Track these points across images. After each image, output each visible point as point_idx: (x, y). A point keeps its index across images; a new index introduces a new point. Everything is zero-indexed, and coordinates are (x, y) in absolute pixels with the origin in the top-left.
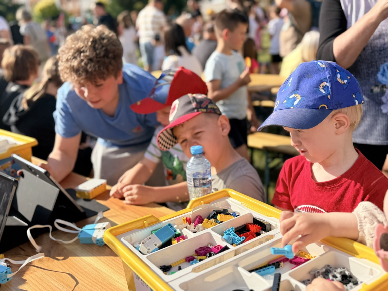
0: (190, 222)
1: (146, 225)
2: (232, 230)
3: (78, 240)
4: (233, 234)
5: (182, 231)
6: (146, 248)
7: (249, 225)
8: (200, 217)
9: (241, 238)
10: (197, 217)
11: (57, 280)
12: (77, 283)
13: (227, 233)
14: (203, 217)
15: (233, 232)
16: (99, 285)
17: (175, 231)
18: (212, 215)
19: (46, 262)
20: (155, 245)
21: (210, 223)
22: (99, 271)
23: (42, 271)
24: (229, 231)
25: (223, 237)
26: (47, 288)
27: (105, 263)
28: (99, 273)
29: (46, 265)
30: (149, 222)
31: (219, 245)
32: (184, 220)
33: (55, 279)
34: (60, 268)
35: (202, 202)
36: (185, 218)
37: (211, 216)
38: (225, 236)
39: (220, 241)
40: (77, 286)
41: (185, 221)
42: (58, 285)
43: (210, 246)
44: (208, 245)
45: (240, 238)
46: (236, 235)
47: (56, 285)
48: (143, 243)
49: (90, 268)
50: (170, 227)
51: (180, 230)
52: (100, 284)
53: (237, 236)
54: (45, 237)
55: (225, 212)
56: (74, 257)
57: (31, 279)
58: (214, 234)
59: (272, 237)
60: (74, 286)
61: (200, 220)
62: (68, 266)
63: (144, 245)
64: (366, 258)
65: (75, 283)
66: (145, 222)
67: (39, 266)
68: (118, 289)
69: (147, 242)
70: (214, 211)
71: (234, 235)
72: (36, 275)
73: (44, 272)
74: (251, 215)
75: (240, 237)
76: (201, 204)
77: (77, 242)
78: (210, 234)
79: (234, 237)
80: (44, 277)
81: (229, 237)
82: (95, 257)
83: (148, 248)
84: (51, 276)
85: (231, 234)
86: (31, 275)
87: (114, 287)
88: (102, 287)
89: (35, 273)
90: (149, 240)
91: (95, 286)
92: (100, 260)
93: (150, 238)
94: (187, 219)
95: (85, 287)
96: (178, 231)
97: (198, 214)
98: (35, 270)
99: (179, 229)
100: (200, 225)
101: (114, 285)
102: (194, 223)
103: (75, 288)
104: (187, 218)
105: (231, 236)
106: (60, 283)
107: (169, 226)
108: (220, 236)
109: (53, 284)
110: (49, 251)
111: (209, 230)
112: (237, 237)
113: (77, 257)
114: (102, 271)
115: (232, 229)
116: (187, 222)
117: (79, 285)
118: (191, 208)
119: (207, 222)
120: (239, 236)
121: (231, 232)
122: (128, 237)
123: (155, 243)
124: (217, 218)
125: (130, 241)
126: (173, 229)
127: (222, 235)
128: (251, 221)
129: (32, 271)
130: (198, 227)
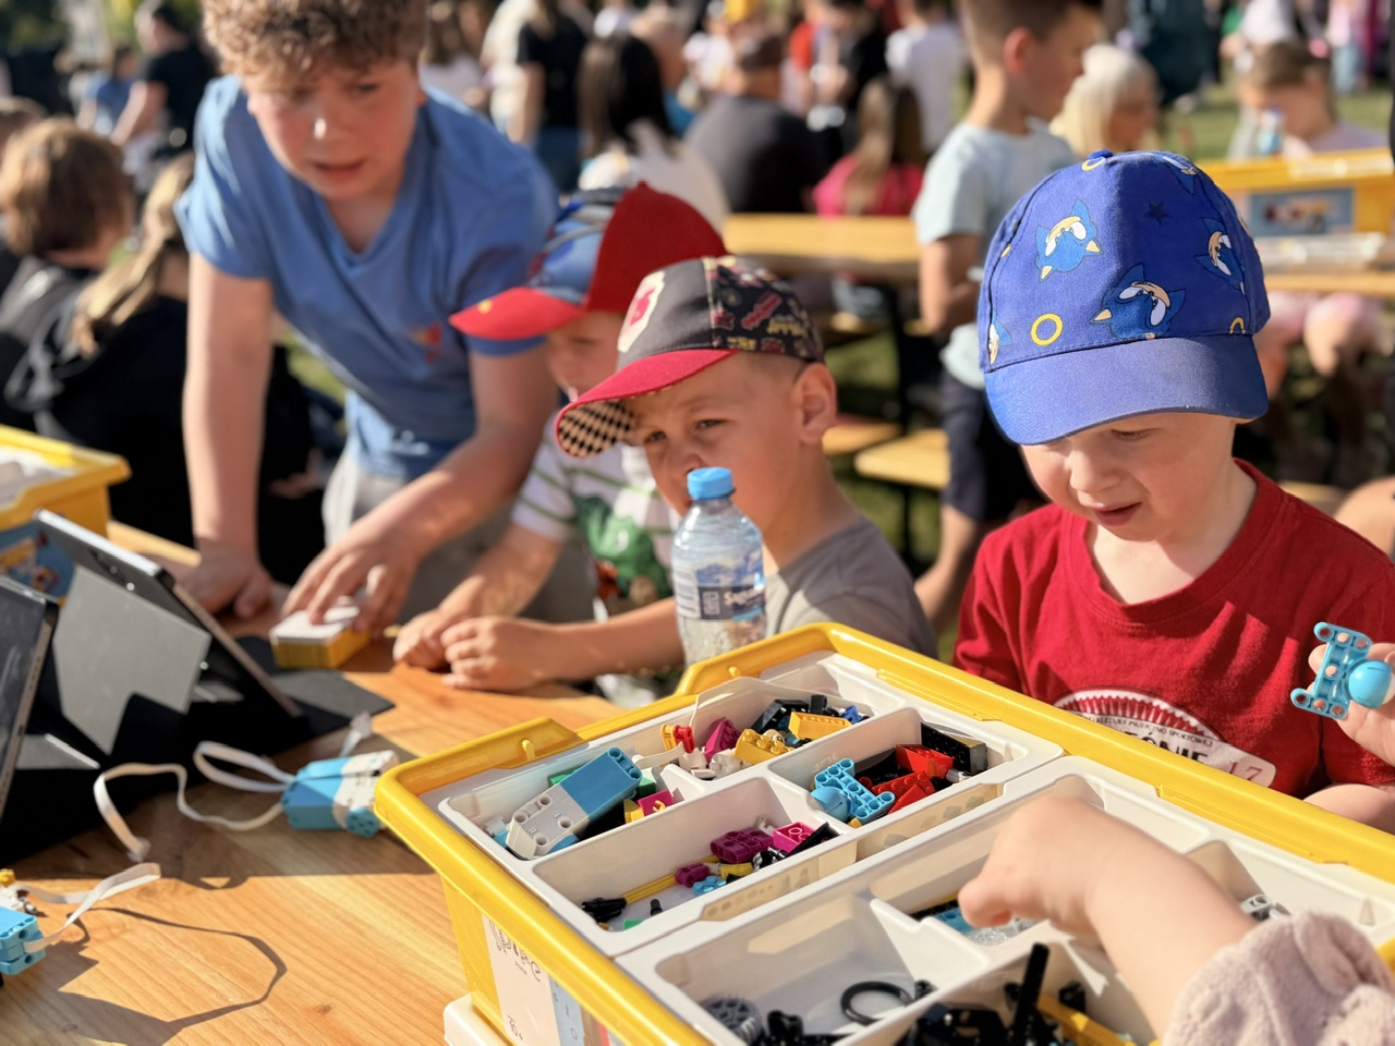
0: (691, 741)
1: (531, 755)
2: (846, 769)
3: (282, 817)
4: (848, 785)
5: (661, 774)
6: (532, 835)
7: (908, 751)
8: (727, 724)
9: (879, 796)
10: (714, 725)
11: (207, 960)
13: (828, 779)
14: (736, 725)
15: (847, 776)
17: (636, 775)
18: (771, 716)
19: (166, 894)
20: (565, 825)
21: (764, 746)
23: (152, 929)
24: (834, 772)
25: (814, 794)
26: (171, 990)
29: (167, 906)
30: (541, 746)
31: (798, 825)
32: (667, 735)
34: (218, 917)
35: (732, 670)
36: (670, 730)
37: (765, 722)
38: (821, 792)
39: (800, 809)
40: (282, 979)
41: (673, 739)
42: (213, 978)
43: (766, 827)
44: (756, 825)
45: (874, 798)
46: (860, 787)
47: (205, 977)
48: (520, 820)
50: (619, 761)
51: (655, 773)
52: (364, 972)
53: (865, 789)
54: (161, 808)
55: (818, 705)
56: (270, 880)
57: (114, 959)
58: (776, 781)
59: (993, 790)
60: (270, 980)
61: (723, 734)
62: (246, 908)
63: (523, 827)
64: (1346, 863)
65: (273, 970)
66: (525, 743)
67: (142, 912)
68: (429, 989)
69: (532, 816)
70: (777, 701)
71: (854, 789)
72: (130, 945)
73: (159, 932)
74: (914, 713)
75: (876, 794)
76: (730, 677)
77: (280, 825)
78: (763, 785)
79: (853, 794)
80: (160, 951)
81: (836, 796)
82: (344, 878)
83: (538, 836)
84: (185, 947)
85: (843, 785)
86: (112, 944)
87: (414, 980)
88: (372, 983)
89: (128, 937)
90: (540, 808)
91: (347, 979)
93: (545, 802)
94: (680, 730)
95: (312, 983)
96: (647, 777)
97: (719, 714)
98: (128, 926)
99: (649, 770)
100: (728, 752)
101: (415, 976)
102: (703, 748)
103: (275, 988)
104: (678, 727)
105: (841, 792)
106: (218, 970)
107: (613, 758)
108: (802, 792)
109: (192, 974)
110: (179, 858)
111: (760, 770)
112: (863, 792)
113: (279, 879)
115: (846, 765)
116: (677, 743)
117: (287, 975)
118: (691, 692)
119: (754, 742)
120: (870, 789)
121: (842, 776)
122: (464, 798)
123: (564, 819)
124: (790, 728)
125: (473, 814)
126: (628, 767)
127: (810, 788)
128: (914, 737)
129: (115, 931)
130: (720, 759)
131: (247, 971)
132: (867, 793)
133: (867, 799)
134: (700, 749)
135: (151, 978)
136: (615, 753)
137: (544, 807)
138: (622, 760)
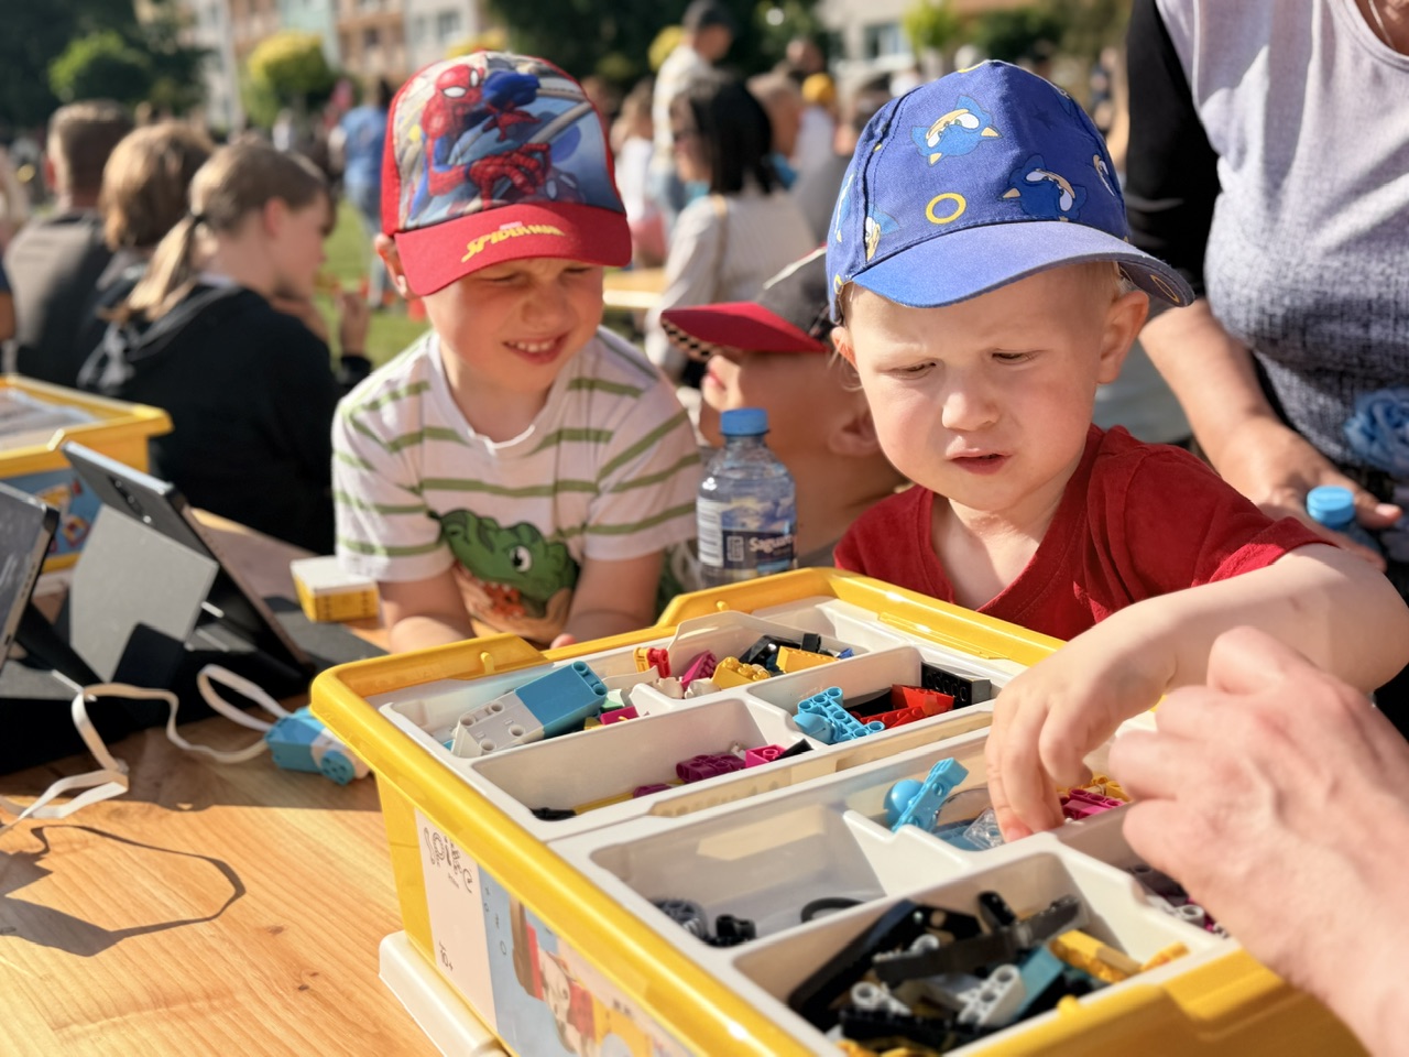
0: (667, 666)
1: (489, 668)
2: (833, 697)
3: (267, 754)
4: (833, 714)
6: (478, 740)
7: (906, 691)
8: (710, 657)
9: (868, 725)
10: (696, 658)
11: (165, 877)
12: (240, 890)
13: (812, 706)
15: (834, 705)
16: (324, 904)
17: (601, 692)
18: (758, 651)
19: (136, 817)
20: (517, 734)
21: (746, 674)
22: (332, 858)
23: (113, 846)
24: (820, 700)
25: (796, 719)
26: (120, 903)
27: (359, 834)
28: (331, 863)
29: (136, 828)
30: (501, 661)
31: (774, 747)
32: (640, 658)
33: (159, 876)
34: (185, 840)
35: (720, 605)
36: (644, 653)
37: (752, 657)
38: (802, 717)
39: (775, 728)
40: (238, 901)
41: (646, 662)
42: (168, 895)
44: (729, 750)
45: (861, 727)
46: (847, 715)
47: (157, 893)
48: (466, 723)
49: (299, 846)
50: (584, 676)
51: (624, 695)
52: (326, 900)
53: (852, 718)
54: (151, 745)
55: (811, 643)
56: (247, 810)
57: (69, 871)
58: (755, 705)
60: (226, 900)
61: (704, 665)
62: (216, 834)
63: (469, 731)
65: (232, 890)
66: (483, 656)
67: (108, 831)
68: (391, 919)
69: (480, 722)
70: (766, 637)
71: (840, 717)
72: (87, 858)
73: (121, 850)
74: (915, 652)
75: (864, 723)
76: (717, 610)
77: (265, 762)
78: (741, 709)
79: (839, 722)
80: (118, 867)
81: (818, 723)
83: (486, 741)
84: (145, 865)
85: (828, 713)
86: (71, 857)
87: (378, 910)
88: (332, 911)
89: (88, 852)
90: (489, 714)
91: (307, 904)
92: (343, 822)
93: (496, 709)
94: (654, 653)
95: (268, 906)
96: (614, 699)
97: (701, 647)
98: (91, 843)
99: (618, 691)
100: (706, 681)
103: (229, 909)
104: (652, 650)
106: (176, 889)
107: (577, 673)
108: (780, 713)
109: (146, 891)
110: (158, 785)
111: (738, 692)
112: (849, 721)
113: (257, 810)
114: (341, 859)
115: (834, 693)
116: (651, 667)
117: (245, 898)
118: (673, 623)
119: (735, 670)
120: (857, 718)
121: (829, 704)
123: (515, 727)
124: (778, 664)
126: (593, 682)
127: (793, 712)
128: (912, 677)
129: (76, 846)
130: (695, 687)
131: (203, 890)
132: (855, 721)
133: (853, 728)
134: (677, 680)
135: (102, 891)
136: (580, 667)
137: (495, 714)
138: (588, 674)
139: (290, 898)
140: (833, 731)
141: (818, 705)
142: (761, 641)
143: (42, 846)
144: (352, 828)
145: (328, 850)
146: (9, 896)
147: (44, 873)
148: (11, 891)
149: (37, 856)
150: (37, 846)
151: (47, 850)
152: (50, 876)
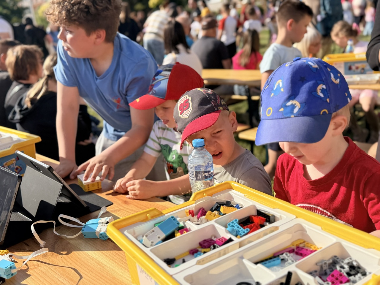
0: (193, 214)
1: (149, 218)
3: (82, 234)
6: (150, 241)
7: (253, 217)
8: (203, 209)
10: (200, 210)
11: (61, 275)
13: (231, 225)
14: (206, 210)
15: (236, 224)
17: (178, 224)
18: (215, 207)
19: (50, 256)
20: (159, 238)
21: (213, 215)
22: (103, 266)
23: (46, 266)
25: (227, 229)
26: (51, 283)
27: (109, 258)
28: (103, 267)
29: (50, 260)
30: (152, 215)
31: (223, 238)
32: (187, 212)
33: (59, 274)
34: (64, 263)
35: (205, 194)
36: (188, 211)
37: (214, 209)
38: (229, 228)
39: (223, 233)
40: (81, 280)
41: (188, 214)
42: (63, 280)
43: (214, 238)
44: (212, 237)
45: (244, 230)
46: (240, 227)
47: (60, 279)
48: (146, 236)
49: (94, 262)
51: (184, 223)
52: (104, 278)
54: (49, 232)
55: (228, 204)
56: (78, 252)
57: (35, 274)
58: (217, 226)
59: (277, 228)
60: (78, 280)
61: (202, 212)
62: (71, 260)
63: (147, 238)
65: (79, 277)
66: (148, 215)
67: (43, 261)
68: (122, 283)
69: (150, 235)
70: (217, 203)
71: (238, 227)
72: (40, 270)
73: (48, 267)
74: (254, 206)
75: (244, 229)
76: (204, 196)
77: (81, 237)
78: (213, 227)
79: (238, 229)
80: (48, 272)
81: (233, 230)
82: (98, 252)
83: (152, 241)
84: (55, 271)
85: (235, 226)
86: (35, 270)
87: (118, 281)
88: (106, 282)
89: (39, 268)
90: (152, 233)
91: (99, 280)
92: (104, 254)
93: (153, 231)
95: (90, 281)
96: (181, 224)
97: (201, 206)
98: (39, 265)
99: (182, 222)
100: (203, 217)
101: (118, 279)
102: (197, 216)
103: (79, 283)
104: (190, 210)
105: (235, 228)
106: (64, 278)
107: (172, 219)
108: (224, 228)
109: (57, 279)
110: (54, 246)
111: (212, 222)
112: (240, 229)
113: (80, 252)
114: (105, 265)
115: (236, 221)
116: (190, 215)
117: (83, 279)
118: (193, 200)
119: (211, 214)
120: (243, 227)
121: (235, 224)
122: (131, 230)
123: (159, 236)
124: (221, 210)
125: (134, 234)
126: (176, 221)
127: (226, 227)
128: (254, 213)
129: (36, 266)
130: (201, 219)
131: (72, 278)
132: (242, 229)
133: (242, 230)
134: (196, 216)
135: (46, 280)
136: (173, 217)
137: (153, 233)
138: (174, 219)
139: (95, 279)
140: (237, 232)
141: (233, 224)
142: (216, 204)
143: (27, 267)
144: (107, 256)
145: (102, 263)
146: (21, 283)
147: (29, 276)
148: (22, 281)
149: (26, 270)
150: (26, 267)
151: (28, 268)
152: (31, 276)
